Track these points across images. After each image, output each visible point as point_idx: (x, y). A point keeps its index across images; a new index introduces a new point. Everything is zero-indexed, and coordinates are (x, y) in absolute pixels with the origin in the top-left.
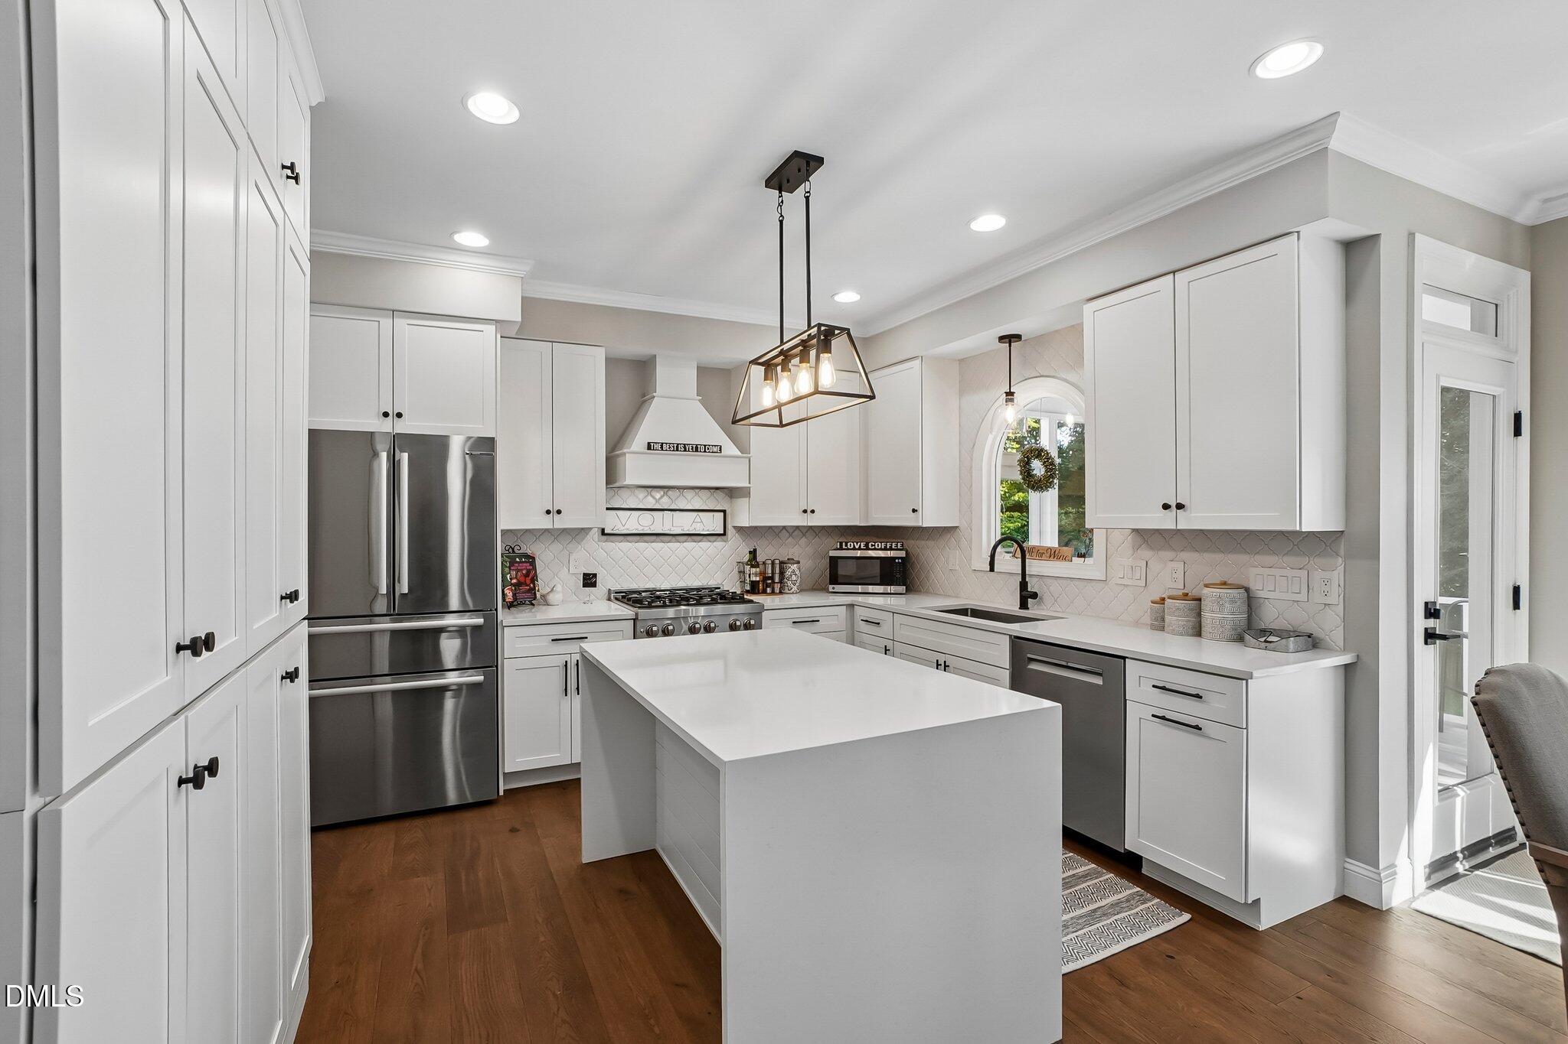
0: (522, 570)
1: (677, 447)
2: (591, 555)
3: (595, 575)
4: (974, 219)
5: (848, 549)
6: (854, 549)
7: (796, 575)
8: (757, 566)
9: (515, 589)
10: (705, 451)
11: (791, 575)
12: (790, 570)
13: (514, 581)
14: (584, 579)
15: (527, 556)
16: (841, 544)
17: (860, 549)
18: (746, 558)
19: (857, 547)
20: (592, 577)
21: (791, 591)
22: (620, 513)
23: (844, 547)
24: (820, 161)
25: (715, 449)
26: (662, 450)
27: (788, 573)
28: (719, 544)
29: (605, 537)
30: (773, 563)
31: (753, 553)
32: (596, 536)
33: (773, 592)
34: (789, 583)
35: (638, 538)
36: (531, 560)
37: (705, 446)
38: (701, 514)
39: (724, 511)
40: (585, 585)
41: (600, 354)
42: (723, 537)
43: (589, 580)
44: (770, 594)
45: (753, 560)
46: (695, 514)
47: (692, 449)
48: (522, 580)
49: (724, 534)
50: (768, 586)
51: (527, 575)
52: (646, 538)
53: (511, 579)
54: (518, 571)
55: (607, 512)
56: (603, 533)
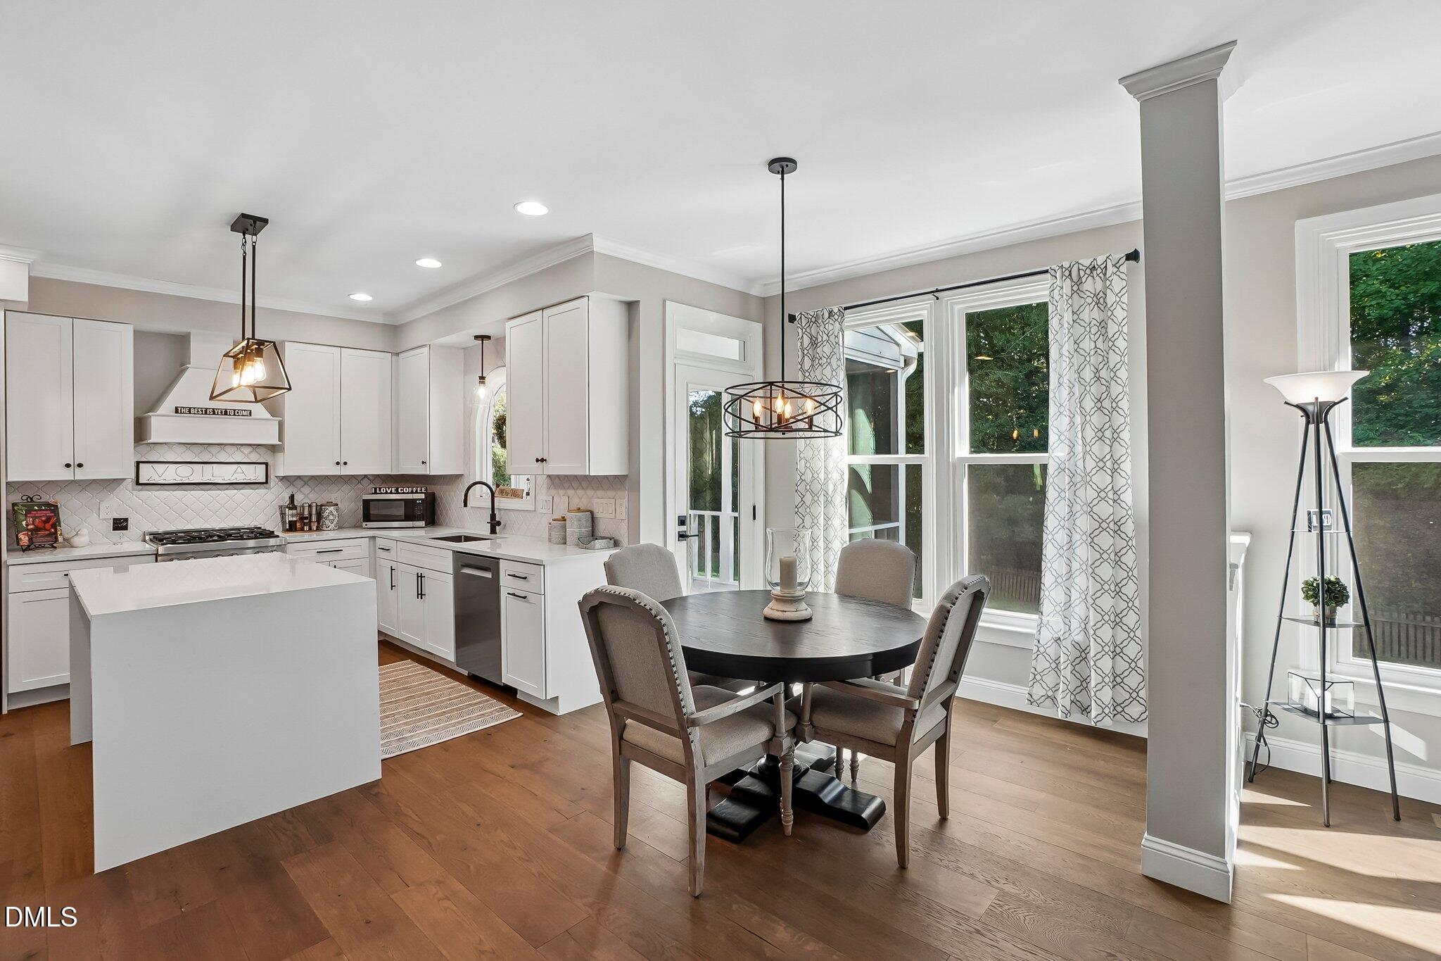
0: (39, 517)
1: (206, 411)
2: (124, 502)
3: (126, 520)
4: (419, 259)
5: (382, 493)
6: (386, 493)
7: (333, 515)
8: (295, 508)
9: (32, 534)
10: (234, 415)
11: (329, 516)
12: (328, 511)
13: (31, 527)
14: (114, 523)
15: (48, 505)
16: (375, 489)
17: (391, 493)
18: (287, 501)
19: (389, 492)
20: (123, 522)
21: (329, 529)
22: (154, 465)
23: (378, 492)
24: (266, 221)
25: (245, 413)
26: (190, 413)
27: (325, 514)
28: (261, 491)
29: (140, 487)
30: (310, 506)
31: (292, 497)
32: (130, 487)
33: (310, 529)
34: (327, 522)
35: (177, 487)
36: (53, 507)
37: (234, 410)
38: (241, 466)
39: (266, 464)
40: (115, 529)
41: (128, 331)
42: (265, 485)
43: (120, 525)
44: (306, 531)
45: (292, 505)
46: (236, 466)
47: (222, 412)
48: (41, 525)
49: (266, 482)
50: (305, 524)
51: (47, 521)
52: (184, 487)
53: (28, 525)
54: (35, 518)
55: (141, 465)
56: (138, 483)
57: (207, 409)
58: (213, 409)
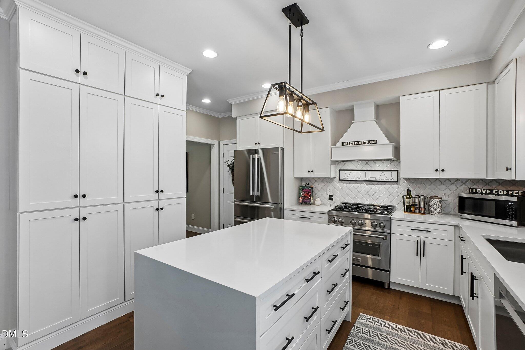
0: (306, 192)
1: (355, 143)
2: (331, 189)
3: (333, 196)
5: (477, 193)
6: (482, 193)
7: (436, 205)
8: (410, 198)
9: (303, 198)
10: (368, 144)
11: (433, 205)
12: (432, 202)
13: (303, 195)
14: (330, 196)
15: (310, 187)
16: (472, 189)
17: (486, 193)
18: (406, 194)
19: (484, 192)
21: (434, 214)
22: (346, 171)
23: (474, 192)
25: (373, 142)
26: (348, 145)
27: (431, 204)
28: (394, 186)
30: (419, 197)
31: (409, 191)
32: (336, 181)
33: (420, 212)
34: (432, 209)
36: (311, 189)
37: (368, 141)
38: (384, 172)
39: (397, 171)
40: (329, 199)
41: (328, 110)
42: (397, 183)
44: (416, 213)
45: (409, 196)
46: (381, 172)
47: (362, 143)
48: (306, 195)
49: (397, 181)
50: (416, 209)
51: (308, 194)
52: (358, 182)
53: (302, 194)
54: (305, 192)
55: (341, 171)
56: (339, 180)
57: (355, 142)
58: (358, 142)
